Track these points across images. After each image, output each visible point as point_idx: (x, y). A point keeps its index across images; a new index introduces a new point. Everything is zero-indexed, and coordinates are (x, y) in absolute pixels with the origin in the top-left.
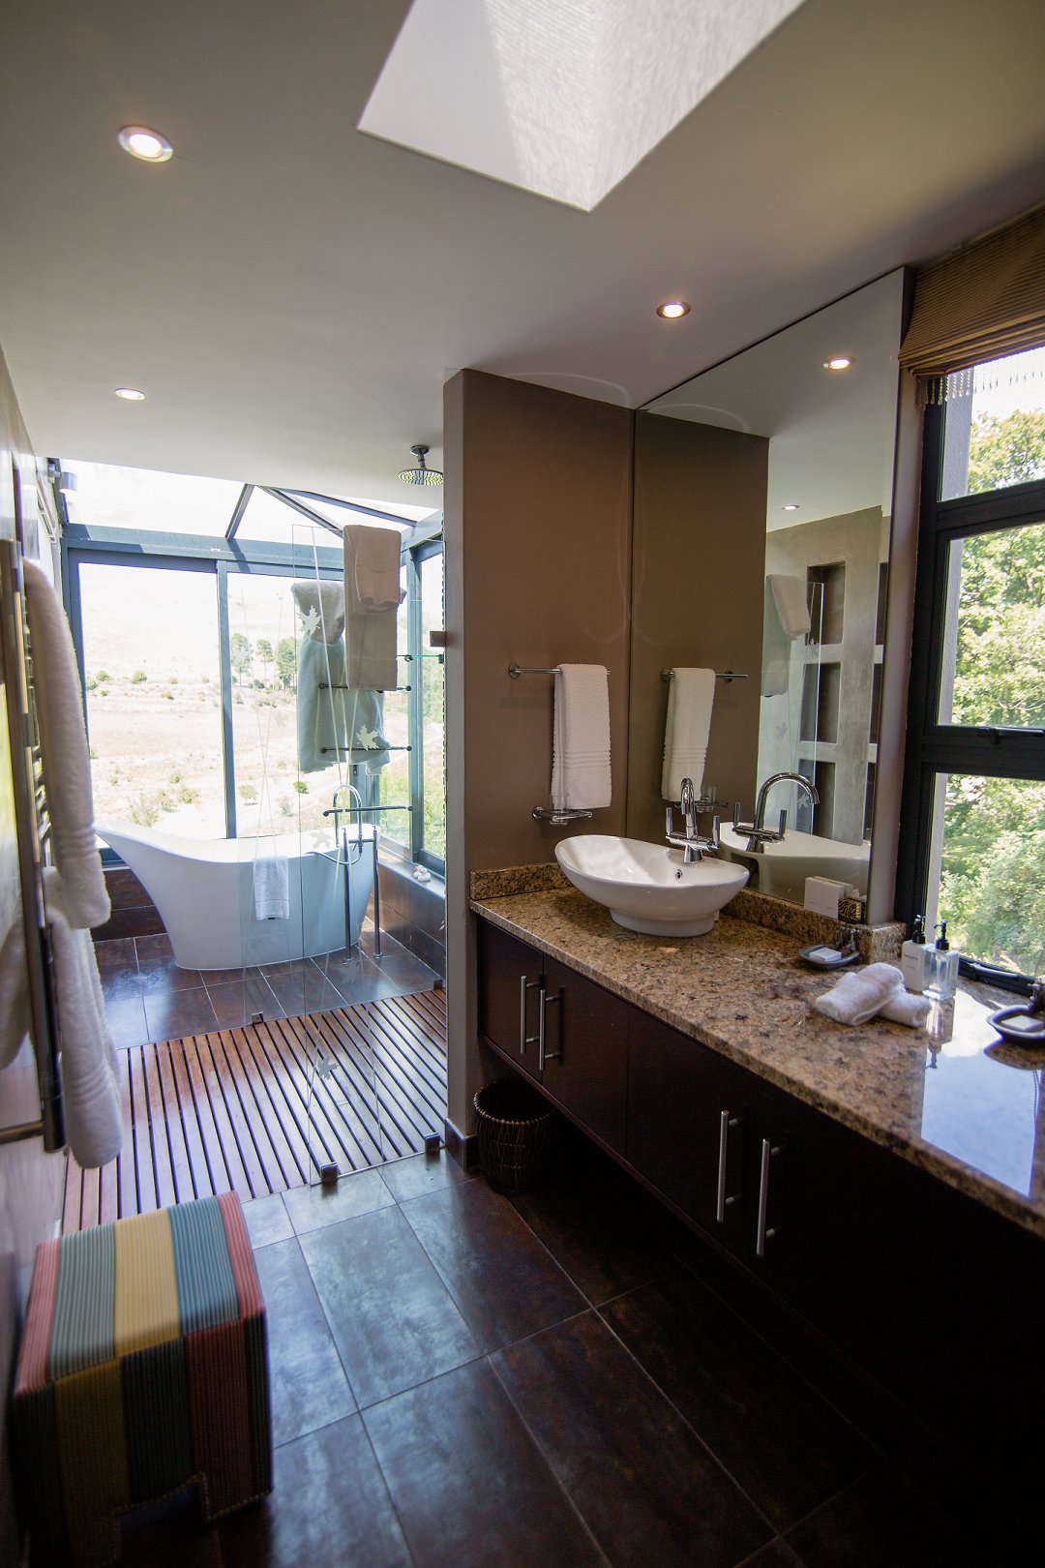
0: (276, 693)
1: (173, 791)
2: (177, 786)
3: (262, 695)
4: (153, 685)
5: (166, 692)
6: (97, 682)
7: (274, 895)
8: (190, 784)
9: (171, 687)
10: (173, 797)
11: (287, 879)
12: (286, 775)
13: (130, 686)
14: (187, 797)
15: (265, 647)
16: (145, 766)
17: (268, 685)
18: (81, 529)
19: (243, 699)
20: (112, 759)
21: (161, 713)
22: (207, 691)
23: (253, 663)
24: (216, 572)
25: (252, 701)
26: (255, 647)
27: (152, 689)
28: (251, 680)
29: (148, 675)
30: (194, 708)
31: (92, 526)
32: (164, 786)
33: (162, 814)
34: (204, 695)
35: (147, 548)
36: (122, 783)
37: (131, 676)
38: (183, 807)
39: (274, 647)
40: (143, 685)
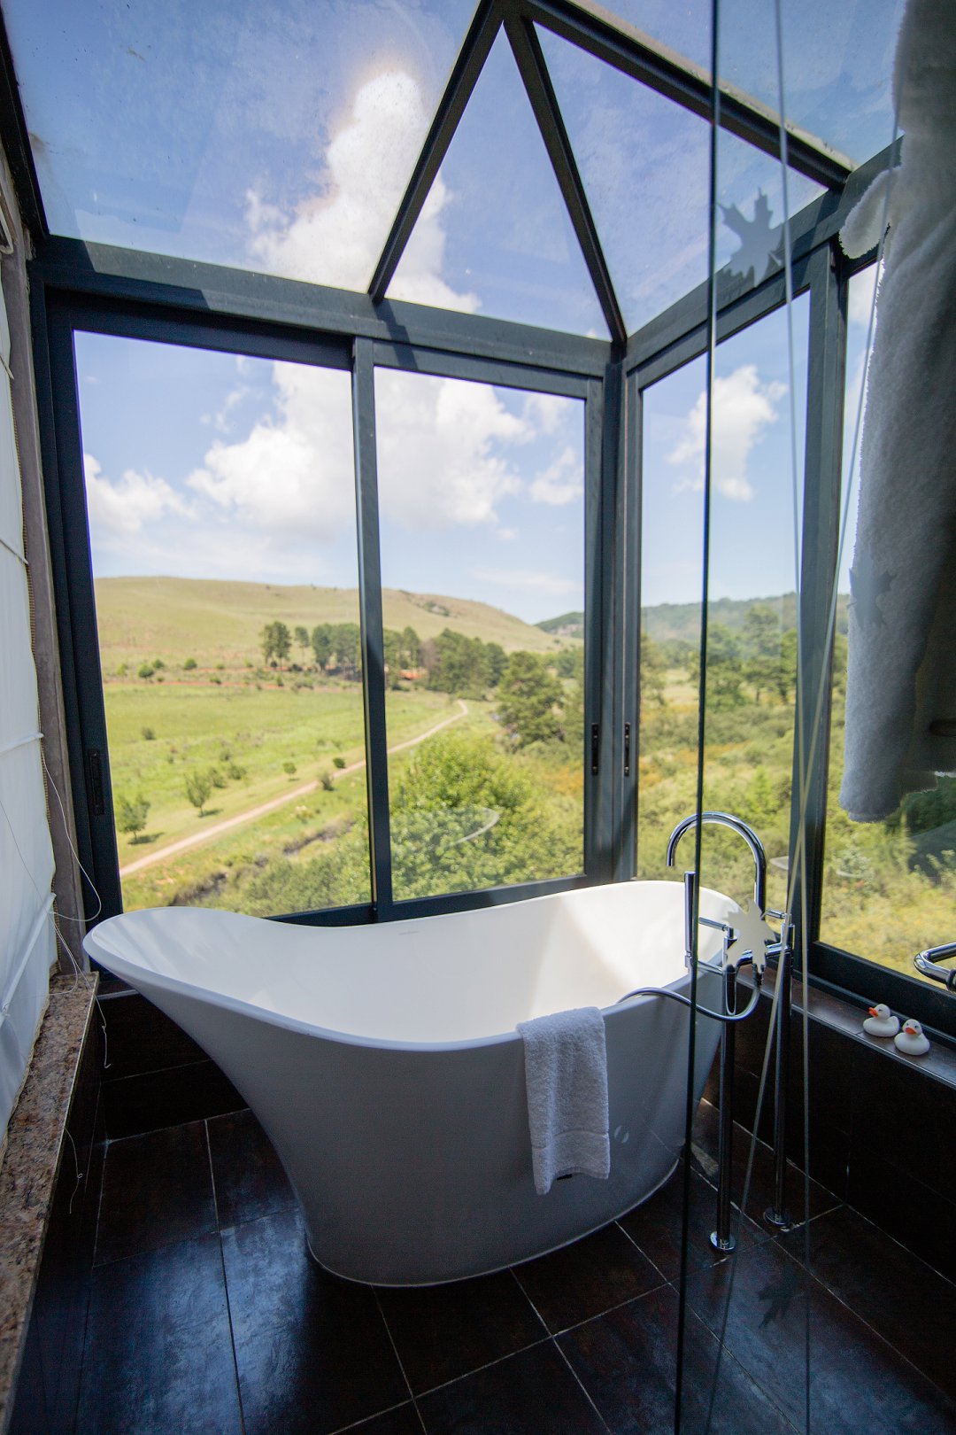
0: (313, 675)
1: (223, 769)
2: (227, 764)
3: (300, 678)
4: (202, 672)
5: (214, 678)
6: (154, 669)
7: (574, 1119)
8: (239, 762)
9: (218, 673)
10: (223, 774)
11: (605, 1074)
12: (326, 752)
13: (182, 673)
14: (235, 774)
15: (302, 632)
16: (197, 746)
17: (305, 668)
18: (74, 248)
19: (283, 681)
20: (168, 740)
21: (211, 696)
22: (251, 676)
23: (291, 649)
24: (352, 370)
25: (292, 684)
26: (292, 634)
27: (201, 676)
28: (290, 664)
29: (199, 663)
30: (240, 691)
31: (97, 245)
32: (215, 764)
33: (214, 790)
34: (248, 678)
35: (217, 301)
36: (177, 762)
37: (183, 663)
38: (233, 784)
39: (310, 633)
40: (194, 672)
